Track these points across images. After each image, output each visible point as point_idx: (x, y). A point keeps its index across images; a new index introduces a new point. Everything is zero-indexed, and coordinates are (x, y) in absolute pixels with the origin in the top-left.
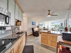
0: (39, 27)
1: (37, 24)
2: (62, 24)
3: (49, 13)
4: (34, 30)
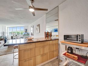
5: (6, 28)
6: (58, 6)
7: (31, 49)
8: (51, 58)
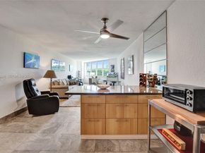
0: (55, 77)
1: (44, 65)
2: (113, 67)
3: (105, 27)
4: (35, 88)
5: (83, 65)
6: (166, 11)
7: (98, 105)
8: (142, 134)
